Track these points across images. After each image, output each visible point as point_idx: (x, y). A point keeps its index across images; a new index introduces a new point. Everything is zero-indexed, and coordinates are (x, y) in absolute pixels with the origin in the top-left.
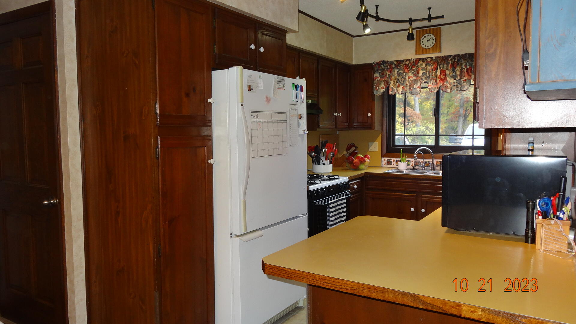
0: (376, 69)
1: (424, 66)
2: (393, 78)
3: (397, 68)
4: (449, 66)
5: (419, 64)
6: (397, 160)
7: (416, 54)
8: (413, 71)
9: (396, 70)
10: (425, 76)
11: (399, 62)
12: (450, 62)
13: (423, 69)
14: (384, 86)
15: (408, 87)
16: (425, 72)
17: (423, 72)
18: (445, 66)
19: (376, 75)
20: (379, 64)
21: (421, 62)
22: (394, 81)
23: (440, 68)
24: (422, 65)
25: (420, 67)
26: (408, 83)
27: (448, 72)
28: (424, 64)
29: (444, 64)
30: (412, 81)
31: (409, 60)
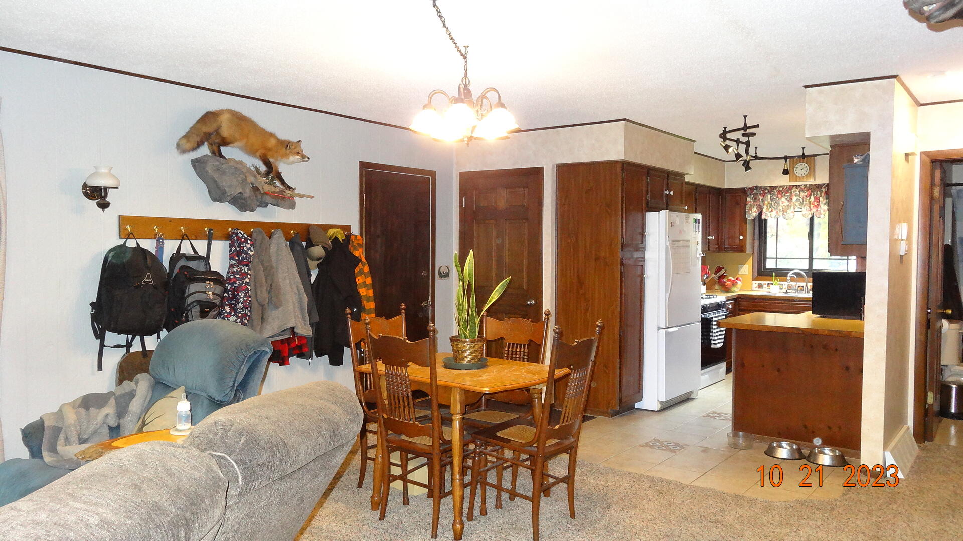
0: (748, 194)
1: (798, 193)
2: (766, 203)
3: (771, 194)
4: (823, 194)
5: (793, 191)
6: (768, 284)
7: (790, 182)
8: (787, 197)
9: (769, 196)
10: (799, 203)
11: (772, 188)
12: (824, 190)
13: (796, 195)
14: (757, 211)
15: (782, 212)
16: (798, 198)
17: (797, 198)
18: (819, 193)
19: (748, 199)
20: (752, 189)
21: (794, 189)
22: (767, 206)
23: (814, 195)
24: (795, 191)
25: (794, 194)
26: (781, 208)
27: (821, 199)
28: (798, 191)
29: (817, 192)
30: (785, 207)
31: (783, 187)
